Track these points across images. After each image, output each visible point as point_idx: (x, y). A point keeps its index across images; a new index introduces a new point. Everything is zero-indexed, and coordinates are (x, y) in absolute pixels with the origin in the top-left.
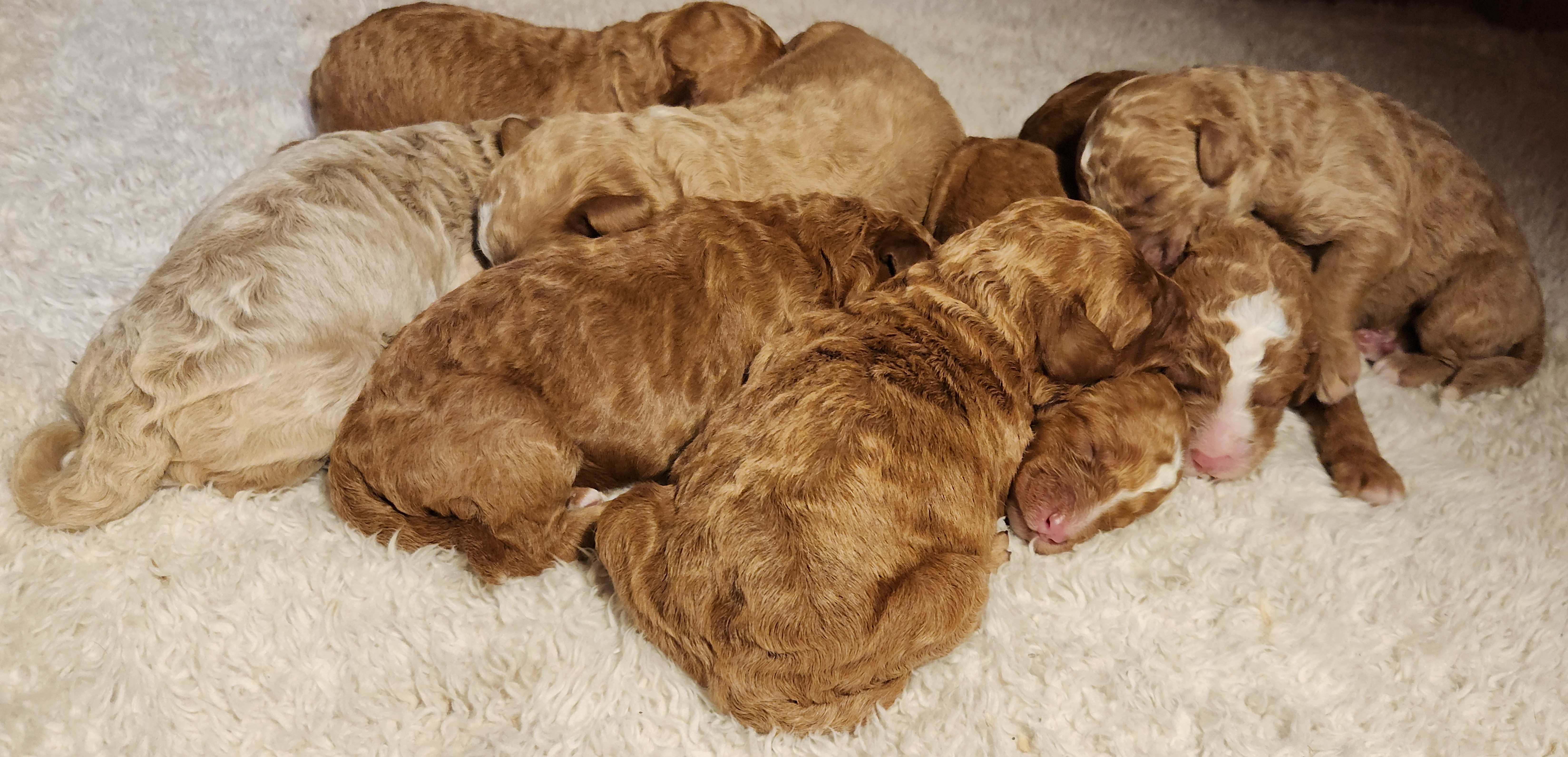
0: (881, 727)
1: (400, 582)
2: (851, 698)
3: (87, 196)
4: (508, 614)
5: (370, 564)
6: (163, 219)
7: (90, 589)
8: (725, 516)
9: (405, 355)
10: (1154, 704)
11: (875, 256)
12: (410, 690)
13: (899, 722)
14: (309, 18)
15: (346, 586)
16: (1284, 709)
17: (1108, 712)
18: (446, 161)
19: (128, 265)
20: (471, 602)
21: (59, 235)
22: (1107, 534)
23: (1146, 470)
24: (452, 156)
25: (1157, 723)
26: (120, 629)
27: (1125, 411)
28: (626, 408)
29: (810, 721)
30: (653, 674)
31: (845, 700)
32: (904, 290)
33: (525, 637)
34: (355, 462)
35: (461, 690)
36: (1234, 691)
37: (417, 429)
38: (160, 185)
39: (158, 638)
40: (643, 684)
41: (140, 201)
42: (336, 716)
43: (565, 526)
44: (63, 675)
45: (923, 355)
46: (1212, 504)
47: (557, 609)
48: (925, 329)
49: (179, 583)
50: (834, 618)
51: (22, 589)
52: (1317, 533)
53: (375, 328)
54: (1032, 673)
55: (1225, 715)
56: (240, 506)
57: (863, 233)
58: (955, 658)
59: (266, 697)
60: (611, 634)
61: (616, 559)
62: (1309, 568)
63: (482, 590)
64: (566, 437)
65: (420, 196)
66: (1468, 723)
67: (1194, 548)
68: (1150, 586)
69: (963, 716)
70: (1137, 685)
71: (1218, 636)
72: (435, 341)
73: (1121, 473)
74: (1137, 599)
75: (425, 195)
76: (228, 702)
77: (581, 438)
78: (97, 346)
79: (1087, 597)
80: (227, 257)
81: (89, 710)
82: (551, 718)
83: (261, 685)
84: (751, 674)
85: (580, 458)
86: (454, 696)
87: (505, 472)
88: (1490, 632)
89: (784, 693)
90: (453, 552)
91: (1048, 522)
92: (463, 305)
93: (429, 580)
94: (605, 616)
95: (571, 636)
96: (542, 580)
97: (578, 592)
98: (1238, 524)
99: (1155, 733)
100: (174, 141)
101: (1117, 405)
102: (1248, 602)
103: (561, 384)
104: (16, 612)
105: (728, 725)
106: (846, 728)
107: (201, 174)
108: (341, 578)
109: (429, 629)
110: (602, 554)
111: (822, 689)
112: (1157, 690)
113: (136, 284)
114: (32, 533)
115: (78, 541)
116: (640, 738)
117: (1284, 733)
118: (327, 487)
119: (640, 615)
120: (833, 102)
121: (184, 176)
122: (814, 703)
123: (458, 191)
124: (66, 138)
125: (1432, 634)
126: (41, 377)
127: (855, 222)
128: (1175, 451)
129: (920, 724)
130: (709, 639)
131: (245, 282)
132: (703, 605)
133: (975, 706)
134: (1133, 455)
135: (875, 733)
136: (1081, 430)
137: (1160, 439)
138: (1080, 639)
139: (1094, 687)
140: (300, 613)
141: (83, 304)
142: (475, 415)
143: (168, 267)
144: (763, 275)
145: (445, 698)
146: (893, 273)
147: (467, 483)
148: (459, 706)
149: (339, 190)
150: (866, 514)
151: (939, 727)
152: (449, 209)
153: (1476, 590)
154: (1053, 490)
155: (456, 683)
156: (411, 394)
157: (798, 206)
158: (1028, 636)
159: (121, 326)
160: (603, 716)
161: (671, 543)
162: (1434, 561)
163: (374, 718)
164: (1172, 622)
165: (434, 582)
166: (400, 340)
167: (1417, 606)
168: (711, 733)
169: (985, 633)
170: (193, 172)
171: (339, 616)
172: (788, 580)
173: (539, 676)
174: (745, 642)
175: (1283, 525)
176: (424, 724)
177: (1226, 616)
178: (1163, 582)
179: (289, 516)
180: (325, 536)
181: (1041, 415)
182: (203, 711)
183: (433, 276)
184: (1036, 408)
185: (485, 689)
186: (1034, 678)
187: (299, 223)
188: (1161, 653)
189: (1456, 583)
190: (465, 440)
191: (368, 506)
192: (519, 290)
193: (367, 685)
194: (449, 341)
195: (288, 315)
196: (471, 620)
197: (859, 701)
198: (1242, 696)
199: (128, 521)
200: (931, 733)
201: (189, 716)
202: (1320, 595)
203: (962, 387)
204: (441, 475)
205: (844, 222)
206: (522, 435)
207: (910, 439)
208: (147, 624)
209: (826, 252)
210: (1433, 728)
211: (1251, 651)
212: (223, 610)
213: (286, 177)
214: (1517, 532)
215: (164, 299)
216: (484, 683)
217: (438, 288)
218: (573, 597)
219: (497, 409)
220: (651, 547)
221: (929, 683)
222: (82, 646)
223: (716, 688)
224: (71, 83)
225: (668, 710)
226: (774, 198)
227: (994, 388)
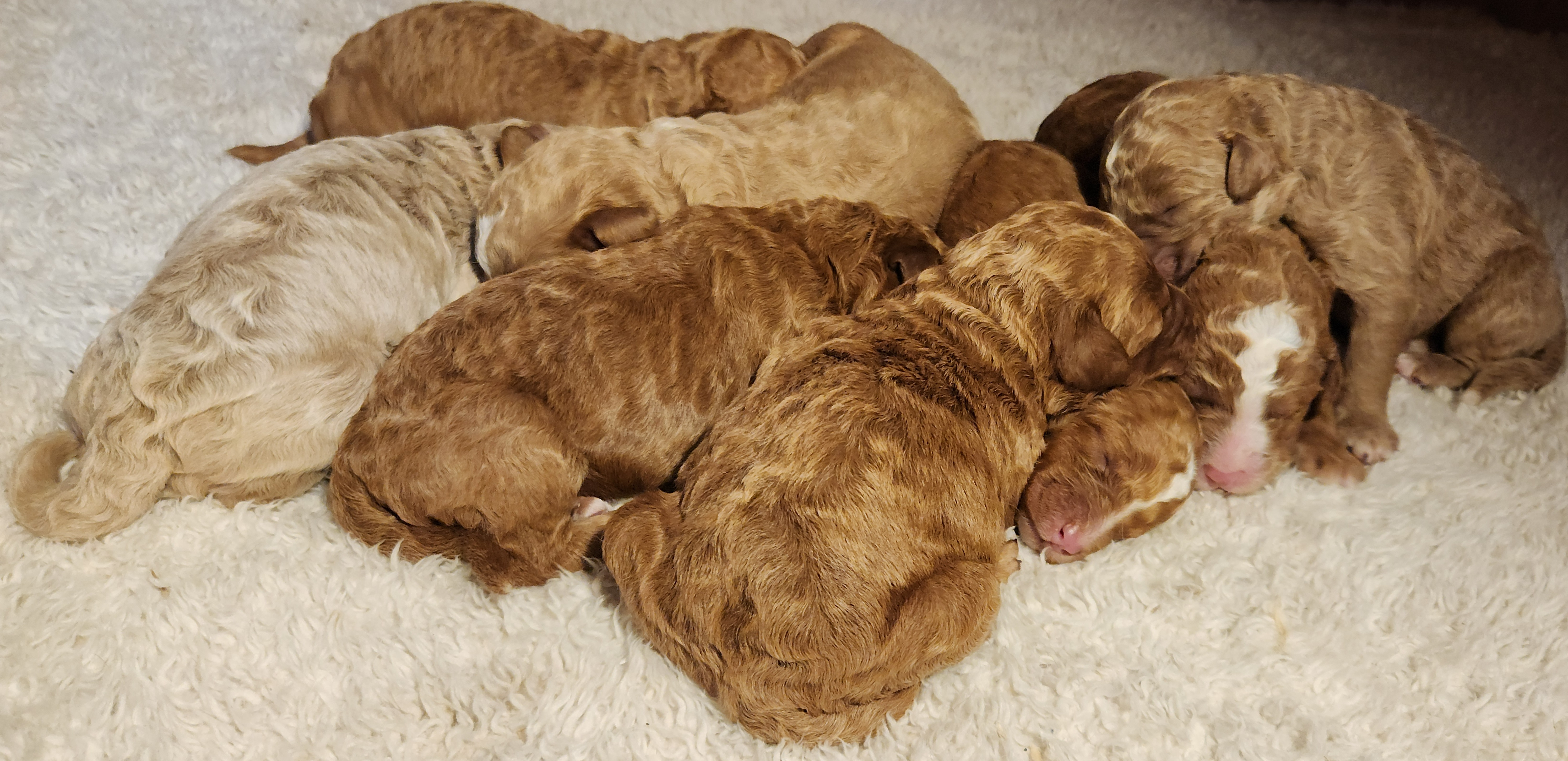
0: (891, 739)
1: (403, 593)
2: (862, 708)
3: (83, 204)
4: (512, 625)
5: (373, 574)
6: (160, 227)
7: (90, 600)
8: (734, 524)
9: (409, 364)
10: (1167, 715)
11: (884, 262)
12: (414, 702)
13: (909, 733)
14: (306, 23)
15: (348, 597)
16: (1299, 720)
17: (1121, 722)
18: (445, 168)
19: (125, 273)
20: (475, 613)
21: (55, 243)
22: (1119, 544)
23: (1161, 480)
24: (452, 163)
25: (1170, 734)
26: (120, 642)
27: (1138, 419)
28: (631, 418)
29: (820, 730)
30: (660, 685)
31: (855, 710)
32: (913, 298)
33: (530, 648)
34: (358, 471)
35: (466, 702)
36: (1249, 701)
37: (420, 437)
38: (157, 192)
39: (158, 649)
40: (650, 693)
41: (136, 209)
42: (341, 728)
43: (570, 535)
44: (63, 686)
45: (934, 360)
46: (1225, 513)
47: (562, 620)
48: (934, 335)
49: (179, 593)
50: (846, 627)
51: (21, 600)
52: (1332, 542)
53: (381, 337)
54: (1044, 684)
55: (1239, 725)
56: (241, 516)
57: (871, 239)
58: (966, 669)
59: (268, 710)
60: (617, 645)
61: (623, 567)
62: (1324, 576)
63: (486, 601)
64: (571, 446)
65: (420, 202)
66: (1486, 734)
67: (1207, 557)
68: (1163, 595)
69: (974, 727)
70: (1151, 696)
71: (1232, 645)
72: (439, 350)
73: (1135, 483)
74: (1150, 609)
75: (425, 201)
76: (229, 715)
77: (586, 447)
78: (94, 355)
79: (1099, 606)
80: (229, 266)
81: (89, 722)
82: (557, 730)
83: (263, 697)
84: (761, 682)
85: (586, 467)
86: (458, 708)
87: (510, 480)
88: (1508, 641)
89: (794, 702)
90: (457, 561)
91: (1062, 533)
92: (467, 314)
93: (432, 591)
94: (611, 627)
95: (577, 647)
96: (547, 591)
97: (583, 602)
98: (1251, 533)
99: (1169, 744)
100: (171, 148)
101: (1130, 414)
102: (1262, 612)
103: (567, 394)
104: (15, 624)
105: (737, 736)
106: (855, 738)
107: (198, 181)
108: (343, 589)
109: (432, 641)
110: (609, 563)
111: (832, 698)
112: (1171, 700)
113: (133, 291)
114: (30, 544)
115: (77, 553)
116: (646, 750)
117: (1300, 743)
118: (328, 497)
119: (649, 624)
120: (846, 113)
121: (181, 183)
122: (823, 712)
123: (456, 197)
124: (61, 145)
125: (1449, 643)
126: (38, 387)
127: (863, 228)
128: (1188, 460)
129: (931, 734)
130: (719, 647)
131: (249, 291)
132: (713, 613)
133: (986, 717)
134: (1147, 464)
135: (885, 744)
136: (1094, 439)
137: (1174, 449)
138: (1092, 649)
139: (1106, 698)
140: (302, 624)
141: (80, 313)
142: (480, 422)
143: (164, 276)
144: (770, 283)
145: (449, 709)
146: (901, 280)
147: (472, 492)
148: (464, 719)
149: (341, 197)
150: (877, 518)
151: (950, 739)
152: (449, 216)
153: (1493, 599)
154: (1067, 500)
155: (460, 695)
156: (415, 403)
157: (806, 212)
158: (1039, 647)
159: (119, 335)
160: (609, 727)
161: (679, 551)
162: (1450, 569)
163: (377, 730)
164: (1185, 632)
165: (437, 593)
166: (403, 349)
167: (1434, 616)
168: (719, 744)
169: (995, 643)
170: (190, 179)
171: (342, 628)
172: (798, 589)
173: (544, 687)
174: (754, 650)
175: (1296, 534)
176: (428, 736)
177: (1240, 625)
178: (1176, 592)
179: (291, 527)
180: (327, 546)
181: (1053, 425)
182: (205, 724)
183: (435, 283)
184: (1049, 417)
185: (490, 701)
186: (1046, 688)
187: (303, 231)
188: (1175, 663)
189: (1473, 592)
190: (469, 448)
191: (371, 516)
192: (524, 299)
193: (370, 696)
194: (453, 350)
195: (291, 325)
196: (476, 631)
197: (869, 711)
198: (1257, 706)
199: (126, 533)
200: (942, 744)
201: (191, 729)
202: (1335, 604)
203: (971, 394)
204: (445, 484)
205: (851, 228)
206: (527, 443)
207: (921, 442)
208: (147, 636)
209: (833, 260)
210: (1451, 738)
211: (1266, 661)
212: (224, 622)
213: (288, 184)
214: (1535, 539)
215: (163, 309)
216: (488, 694)
217: (441, 295)
218: (577, 609)
219: (502, 417)
220: (658, 555)
221: (939, 694)
222: (81, 658)
223: (726, 697)
224: (65, 89)
225: (675, 722)
226: (780, 204)
227: (1006, 395)
